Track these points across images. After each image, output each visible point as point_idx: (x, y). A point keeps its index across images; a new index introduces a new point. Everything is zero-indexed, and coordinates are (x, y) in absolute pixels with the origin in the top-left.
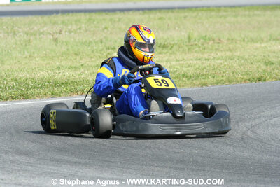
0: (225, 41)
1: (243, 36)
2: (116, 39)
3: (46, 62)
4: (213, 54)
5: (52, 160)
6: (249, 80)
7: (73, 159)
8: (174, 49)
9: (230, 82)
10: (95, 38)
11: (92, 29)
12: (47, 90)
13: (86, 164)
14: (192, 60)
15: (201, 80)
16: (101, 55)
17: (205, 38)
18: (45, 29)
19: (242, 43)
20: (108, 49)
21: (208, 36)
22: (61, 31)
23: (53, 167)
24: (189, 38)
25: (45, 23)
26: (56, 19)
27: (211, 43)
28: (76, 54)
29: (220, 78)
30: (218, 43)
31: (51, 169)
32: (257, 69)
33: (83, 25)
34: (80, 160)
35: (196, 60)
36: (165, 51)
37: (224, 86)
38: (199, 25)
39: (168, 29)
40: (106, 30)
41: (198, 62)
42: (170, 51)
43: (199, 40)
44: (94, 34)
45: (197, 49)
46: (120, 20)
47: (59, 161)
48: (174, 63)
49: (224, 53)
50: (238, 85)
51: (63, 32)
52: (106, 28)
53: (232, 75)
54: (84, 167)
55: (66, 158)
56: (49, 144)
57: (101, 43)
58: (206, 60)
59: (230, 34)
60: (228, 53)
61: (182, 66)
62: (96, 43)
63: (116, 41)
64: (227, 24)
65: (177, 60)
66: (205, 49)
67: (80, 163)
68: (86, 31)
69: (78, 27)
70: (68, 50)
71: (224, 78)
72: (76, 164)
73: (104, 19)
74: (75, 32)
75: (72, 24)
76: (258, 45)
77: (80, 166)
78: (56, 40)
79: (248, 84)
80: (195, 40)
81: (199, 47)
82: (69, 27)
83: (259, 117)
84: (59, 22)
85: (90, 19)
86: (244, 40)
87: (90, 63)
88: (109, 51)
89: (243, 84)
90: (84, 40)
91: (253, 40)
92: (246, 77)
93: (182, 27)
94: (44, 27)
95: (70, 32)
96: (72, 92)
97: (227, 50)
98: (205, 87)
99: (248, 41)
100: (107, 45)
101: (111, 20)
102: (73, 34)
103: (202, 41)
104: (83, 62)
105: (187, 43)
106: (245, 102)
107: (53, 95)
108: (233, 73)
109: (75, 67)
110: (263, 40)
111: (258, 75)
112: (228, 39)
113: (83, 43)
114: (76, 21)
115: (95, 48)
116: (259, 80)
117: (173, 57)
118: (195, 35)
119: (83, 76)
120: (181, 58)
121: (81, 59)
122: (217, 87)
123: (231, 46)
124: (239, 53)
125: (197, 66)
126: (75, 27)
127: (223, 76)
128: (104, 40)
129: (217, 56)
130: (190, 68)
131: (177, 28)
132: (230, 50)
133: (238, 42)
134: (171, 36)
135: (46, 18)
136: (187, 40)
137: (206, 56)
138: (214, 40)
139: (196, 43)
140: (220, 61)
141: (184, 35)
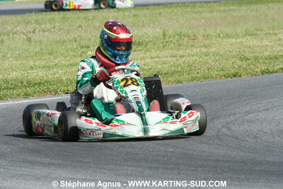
0: (200, 38)
1: (218, 32)
2: (90, 37)
3: (19, 62)
4: (188, 51)
5: (25, 161)
6: (225, 76)
7: (46, 160)
8: (148, 46)
9: (205, 78)
10: (69, 37)
11: (66, 28)
12: (20, 90)
13: (59, 165)
14: (167, 57)
15: (176, 77)
16: (75, 54)
17: (180, 35)
18: (19, 28)
19: (218, 39)
20: (83, 48)
21: (183, 33)
22: (34, 30)
23: (26, 169)
24: (164, 35)
25: (19, 23)
26: (29, 18)
27: (186, 39)
28: (50, 54)
29: (195, 75)
30: (194, 39)
31: (24, 171)
32: (231, 65)
33: (57, 24)
34: (53, 161)
35: (171, 56)
36: (140, 48)
37: (199, 83)
38: (174, 21)
39: (143, 26)
40: (80, 29)
41: (172, 58)
42: (145, 49)
43: (174, 36)
44: (68, 32)
45: (172, 45)
46: (94, 18)
47: (32, 163)
48: (148, 60)
49: (199, 49)
50: (214, 81)
51: (37, 31)
52: (80, 26)
53: (207, 72)
54: (57, 168)
55: (39, 159)
56: (22, 145)
57: (76, 41)
58: (181, 56)
59: (205, 30)
60: (204, 50)
61: (157, 63)
62: (70, 41)
63: (90, 39)
64: (202, 20)
65: (151, 58)
66: (180, 45)
67: (53, 164)
68: (61, 29)
69: (52, 26)
70: (41, 49)
71: (199, 75)
72: (49, 165)
73: (79, 18)
74: (49, 31)
75: (45, 23)
76: (234, 40)
77: (53, 167)
78: (29, 39)
79: (224, 80)
80: (170, 37)
81: (175, 44)
82: (43, 26)
83: (234, 114)
84: (33, 21)
85: (64, 18)
86: (219, 36)
87: (63, 63)
88: (83, 50)
89: (218, 80)
90: (58, 39)
91: (228, 36)
92: (221, 73)
93: (157, 24)
94: (17, 26)
95: (44, 31)
96: (45, 93)
97: (203, 47)
98: (180, 85)
99: (224, 37)
100: (81, 44)
101: (85, 18)
102: (46, 33)
103: (177, 37)
104: (57, 61)
105: (163, 40)
106: (221, 98)
107: (27, 96)
108: (208, 70)
109: (48, 67)
110: (238, 36)
111: (233, 71)
112: (204, 35)
113: (57, 42)
114: (49, 20)
115: (69, 47)
116: (235, 76)
117: (148, 54)
118: (171, 32)
119: (57, 75)
120: (156, 55)
121: (55, 58)
122: (192, 84)
123: (207, 42)
124: (214, 49)
125: (172, 63)
126: (48, 26)
127: (197, 73)
128: (78, 39)
129: (193, 53)
130: (164, 66)
131: (152, 25)
132: (206, 46)
133: (214, 38)
134: (145, 33)
135: (19, 18)
136: (162, 37)
137: (181, 53)
138: (189, 37)
139: (171, 39)
140: (195, 58)
141: (159, 31)
